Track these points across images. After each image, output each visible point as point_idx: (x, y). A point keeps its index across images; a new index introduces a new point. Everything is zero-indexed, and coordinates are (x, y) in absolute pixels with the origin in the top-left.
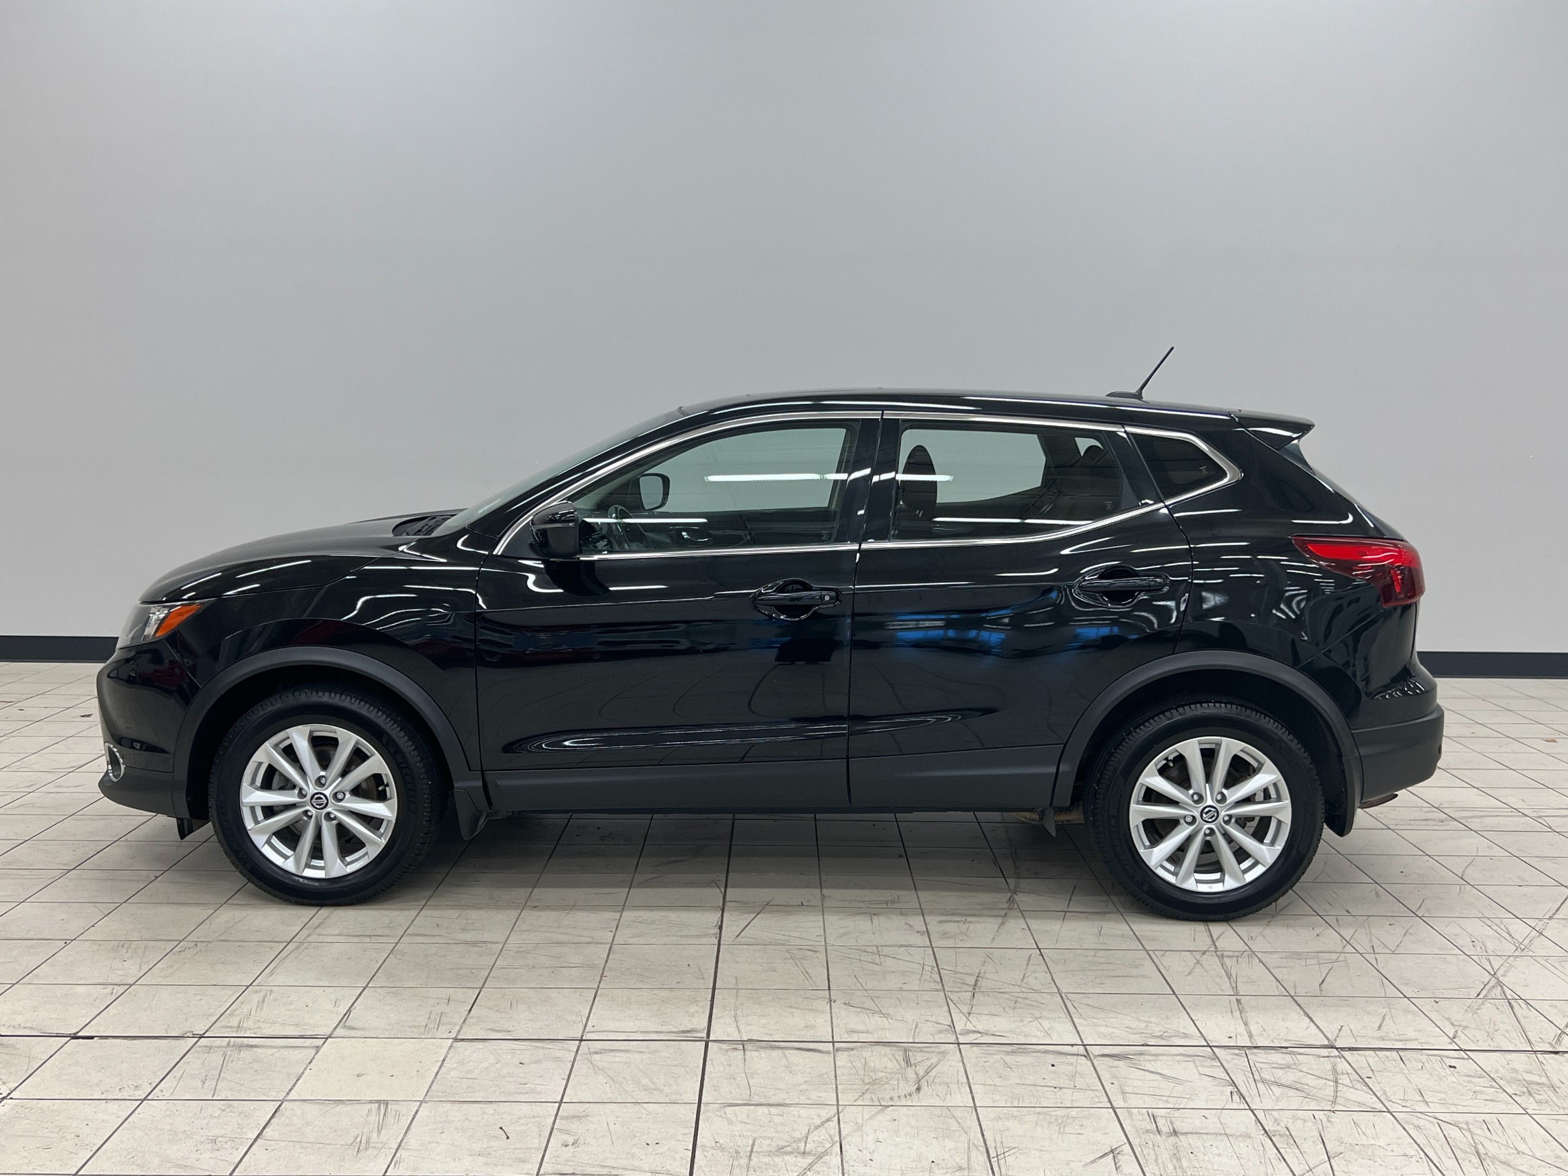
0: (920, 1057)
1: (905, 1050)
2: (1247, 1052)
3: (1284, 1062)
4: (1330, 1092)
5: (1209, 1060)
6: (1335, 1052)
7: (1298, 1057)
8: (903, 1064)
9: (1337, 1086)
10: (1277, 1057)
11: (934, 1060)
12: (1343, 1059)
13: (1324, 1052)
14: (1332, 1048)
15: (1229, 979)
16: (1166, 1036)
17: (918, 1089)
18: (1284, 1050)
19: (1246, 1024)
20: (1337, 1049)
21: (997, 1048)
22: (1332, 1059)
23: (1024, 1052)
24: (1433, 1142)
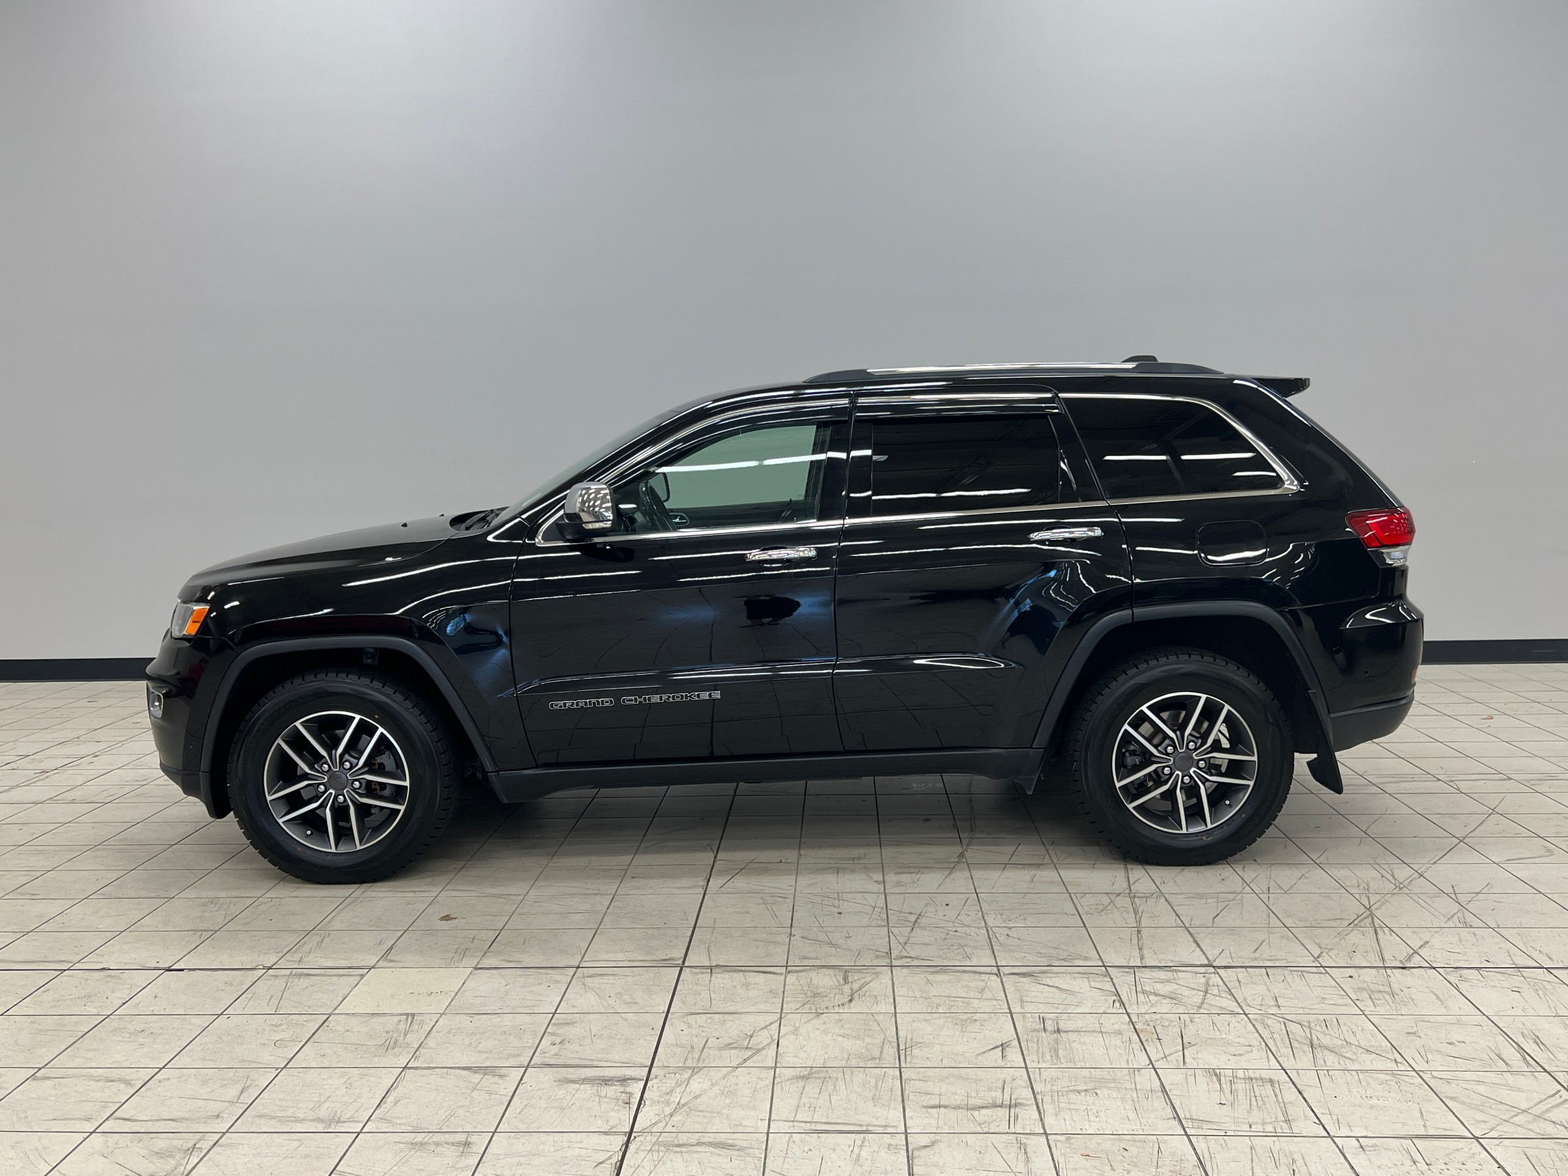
0: (856, 976)
1: (846, 972)
2: (1136, 970)
3: (1166, 977)
4: (1198, 999)
5: (1102, 977)
6: (1212, 970)
7: (1179, 974)
8: (842, 982)
9: (1206, 995)
10: (1162, 975)
11: (868, 979)
12: (1217, 975)
13: (1202, 970)
14: (1210, 966)
15: (1136, 914)
16: (1069, 959)
17: (851, 1001)
18: (1168, 969)
19: (1140, 949)
20: (1214, 967)
21: (923, 969)
22: (1207, 975)
23: (945, 972)
24: (1275, 1035)
